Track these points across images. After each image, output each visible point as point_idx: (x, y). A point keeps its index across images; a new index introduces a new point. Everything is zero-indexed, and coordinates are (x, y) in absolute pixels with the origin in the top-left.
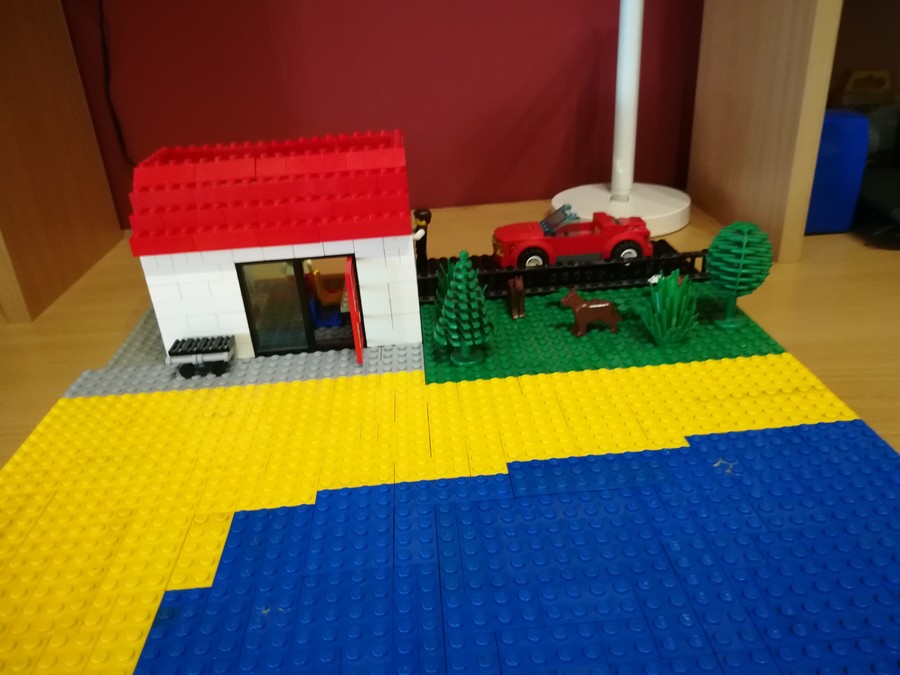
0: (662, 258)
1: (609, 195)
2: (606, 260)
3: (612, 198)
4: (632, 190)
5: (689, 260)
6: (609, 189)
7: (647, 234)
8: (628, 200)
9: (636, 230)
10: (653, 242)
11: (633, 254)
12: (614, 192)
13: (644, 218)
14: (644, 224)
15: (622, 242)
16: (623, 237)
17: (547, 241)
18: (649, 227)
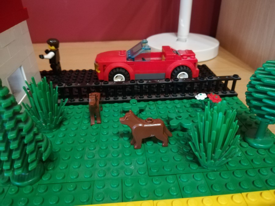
0: (205, 79)
1: (176, 38)
2: (167, 79)
3: (178, 40)
4: (188, 36)
5: (224, 82)
6: (177, 35)
7: (195, 61)
8: (186, 41)
9: (189, 58)
10: (199, 66)
11: (186, 76)
12: (179, 37)
13: (194, 51)
14: (194, 55)
15: (179, 67)
16: (179, 63)
17: (129, 64)
18: (197, 57)
